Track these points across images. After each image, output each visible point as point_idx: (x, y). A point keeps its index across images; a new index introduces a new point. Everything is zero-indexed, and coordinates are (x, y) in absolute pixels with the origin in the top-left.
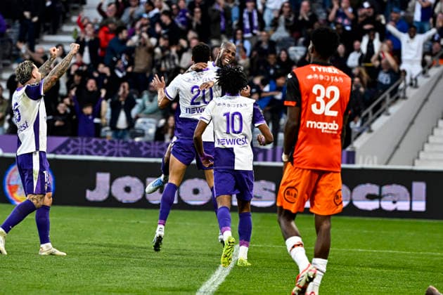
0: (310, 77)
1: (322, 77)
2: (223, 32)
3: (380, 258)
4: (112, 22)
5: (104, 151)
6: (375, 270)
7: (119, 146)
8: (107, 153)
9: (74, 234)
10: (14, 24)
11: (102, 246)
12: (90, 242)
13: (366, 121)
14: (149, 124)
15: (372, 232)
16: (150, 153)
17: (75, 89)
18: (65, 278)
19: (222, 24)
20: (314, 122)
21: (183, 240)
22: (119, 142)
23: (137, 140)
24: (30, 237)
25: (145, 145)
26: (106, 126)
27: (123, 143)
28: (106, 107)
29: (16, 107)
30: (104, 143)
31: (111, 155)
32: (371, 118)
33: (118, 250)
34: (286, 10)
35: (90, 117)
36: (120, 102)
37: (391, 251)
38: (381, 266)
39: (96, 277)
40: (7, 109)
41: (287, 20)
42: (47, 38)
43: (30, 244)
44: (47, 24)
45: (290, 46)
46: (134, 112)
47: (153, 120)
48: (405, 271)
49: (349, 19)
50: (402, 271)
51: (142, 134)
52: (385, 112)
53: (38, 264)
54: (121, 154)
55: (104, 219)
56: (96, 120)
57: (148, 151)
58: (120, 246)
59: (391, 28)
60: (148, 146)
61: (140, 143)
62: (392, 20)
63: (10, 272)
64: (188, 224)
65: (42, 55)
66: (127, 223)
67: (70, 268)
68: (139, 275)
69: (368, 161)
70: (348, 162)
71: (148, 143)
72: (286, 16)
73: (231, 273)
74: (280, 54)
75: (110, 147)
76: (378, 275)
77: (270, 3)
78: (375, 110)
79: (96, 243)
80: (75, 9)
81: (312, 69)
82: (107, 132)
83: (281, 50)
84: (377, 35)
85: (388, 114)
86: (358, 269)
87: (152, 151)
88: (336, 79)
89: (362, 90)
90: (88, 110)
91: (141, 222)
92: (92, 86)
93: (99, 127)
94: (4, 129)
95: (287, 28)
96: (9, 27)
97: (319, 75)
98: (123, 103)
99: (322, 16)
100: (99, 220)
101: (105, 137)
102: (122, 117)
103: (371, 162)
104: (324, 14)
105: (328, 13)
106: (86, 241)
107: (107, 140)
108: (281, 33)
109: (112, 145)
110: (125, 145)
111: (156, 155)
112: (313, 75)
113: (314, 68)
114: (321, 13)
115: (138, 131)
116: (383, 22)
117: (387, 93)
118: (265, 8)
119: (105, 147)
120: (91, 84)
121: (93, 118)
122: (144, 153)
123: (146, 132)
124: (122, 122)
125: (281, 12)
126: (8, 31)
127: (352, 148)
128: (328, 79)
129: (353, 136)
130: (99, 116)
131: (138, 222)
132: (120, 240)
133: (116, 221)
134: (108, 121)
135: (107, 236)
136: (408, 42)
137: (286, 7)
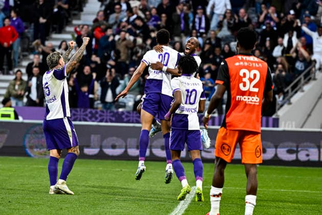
0: (237, 64)
1: (246, 64)
2: (183, 32)
3: (297, 196)
4: (103, 24)
5: (96, 119)
6: (293, 205)
7: (107, 115)
8: (98, 120)
9: (74, 179)
10: (31, 26)
11: (95, 187)
12: (87, 185)
13: (287, 96)
14: (128, 99)
15: (292, 177)
16: (130, 120)
17: (76, 73)
18: (68, 211)
19: (182, 25)
20: (241, 97)
21: (154, 183)
22: (107, 112)
23: (121, 110)
24: (42, 181)
25: (126, 114)
26: (98, 100)
27: (110, 112)
28: (97, 86)
29: (46, 86)
30: (97, 113)
31: (101, 121)
32: (290, 93)
33: (106, 191)
34: (228, 15)
35: (87, 94)
36: (108, 83)
37: (305, 191)
38: (298, 202)
39: (91, 210)
40: (26, 88)
41: (229, 23)
42: (54, 36)
43: (43, 186)
44: (55, 26)
45: (232, 41)
46: (118, 90)
47: (132, 96)
48: (315, 205)
49: (274, 22)
50: (313, 205)
51: (124, 106)
52: (300, 90)
53: (48, 201)
54: (108, 120)
55: (97, 168)
56: (91, 96)
57: (128, 118)
58: (108, 188)
59: (305, 29)
60: (128, 115)
61: (123, 113)
62: (305, 23)
63: (28, 206)
64: (158, 171)
65: (51, 49)
66: (113, 171)
67: (71, 203)
68: (122, 209)
69: (289, 125)
70: (274, 126)
71: (129, 112)
72: (228, 19)
73: (189, 207)
74: (224, 47)
75: (101, 116)
76: (296, 208)
77: (217, 9)
78: (293, 88)
79: (90, 185)
80: (75, 15)
81: (238, 58)
82: (98, 105)
83: (225, 44)
84: (295, 33)
85: (303, 91)
86: (281, 204)
87: (131, 118)
88: (257, 65)
89: (284, 73)
90: (85, 89)
91: (123, 170)
92: (87, 72)
93: (92, 101)
94: (23, 103)
95: (229, 28)
96: (26, 28)
97: (244, 62)
98: (110, 83)
99: (255, 20)
100: (93, 169)
101: (97, 108)
102: (109, 94)
103: (290, 126)
104: (256, 18)
105: (259, 17)
106: (83, 184)
107: (98, 110)
108: (225, 32)
109: (102, 114)
110: (112, 114)
111: (135, 121)
112: (239, 62)
113: (240, 57)
114: (254, 18)
115: (121, 104)
116: (299, 24)
117: (302, 76)
118: (212, 13)
119: (97, 116)
120: (87, 69)
121: (89, 94)
122: (125, 120)
123: (127, 104)
124: (109, 97)
125: (225, 16)
126: (26, 31)
127: (277, 115)
128: (251, 65)
129: (277, 107)
130: (93, 93)
131: (121, 170)
132: (108, 183)
133: (106, 169)
134: (99, 97)
135: (99, 181)
136: (317, 38)
137: (228, 13)
